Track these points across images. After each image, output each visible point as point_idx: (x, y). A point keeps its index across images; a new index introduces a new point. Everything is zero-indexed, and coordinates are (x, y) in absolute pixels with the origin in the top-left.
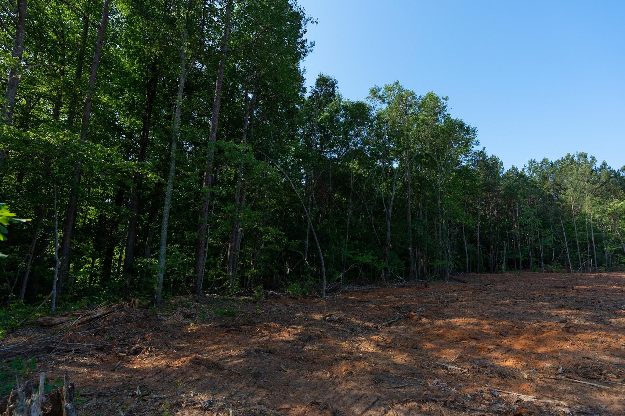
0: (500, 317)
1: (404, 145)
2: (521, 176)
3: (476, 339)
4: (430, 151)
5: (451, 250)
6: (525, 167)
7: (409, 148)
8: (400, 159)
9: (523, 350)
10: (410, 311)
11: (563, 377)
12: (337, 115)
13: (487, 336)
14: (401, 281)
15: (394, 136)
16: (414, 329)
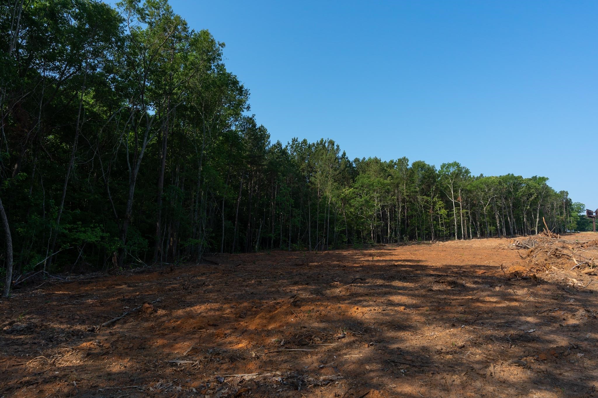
0: (243, 298)
1: (165, 88)
2: (284, 152)
3: (215, 326)
4: (197, 104)
5: (206, 227)
6: (289, 144)
7: (171, 94)
8: (158, 105)
9: (256, 330)
10: (144, 303)
11: (283, 349)
12: (66, 12)
13: (226, 320)
14: (140, 265)
15: (152, 72)
16: (146, 324)
